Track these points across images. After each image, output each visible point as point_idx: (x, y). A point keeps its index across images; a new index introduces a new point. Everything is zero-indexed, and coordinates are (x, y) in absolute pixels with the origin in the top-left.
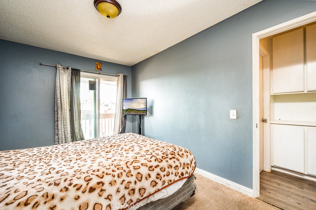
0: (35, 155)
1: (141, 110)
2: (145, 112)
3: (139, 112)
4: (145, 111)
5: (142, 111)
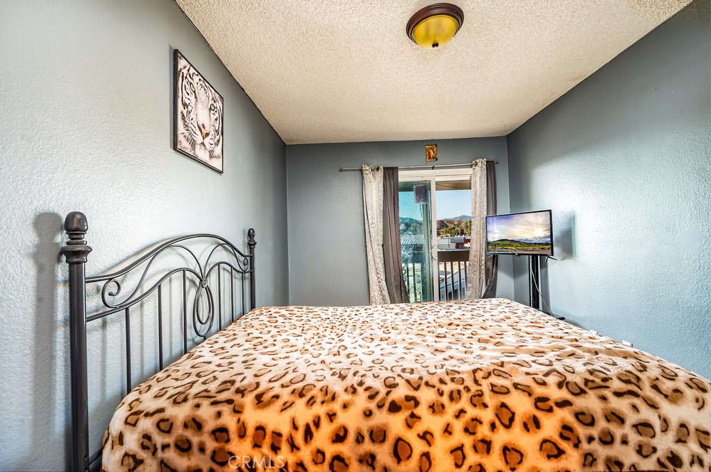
0: (329, 318)
1: (535, 244)
2: (547, 247)
3: (531, 248)
4: (547, 244)
5: (540, 244)
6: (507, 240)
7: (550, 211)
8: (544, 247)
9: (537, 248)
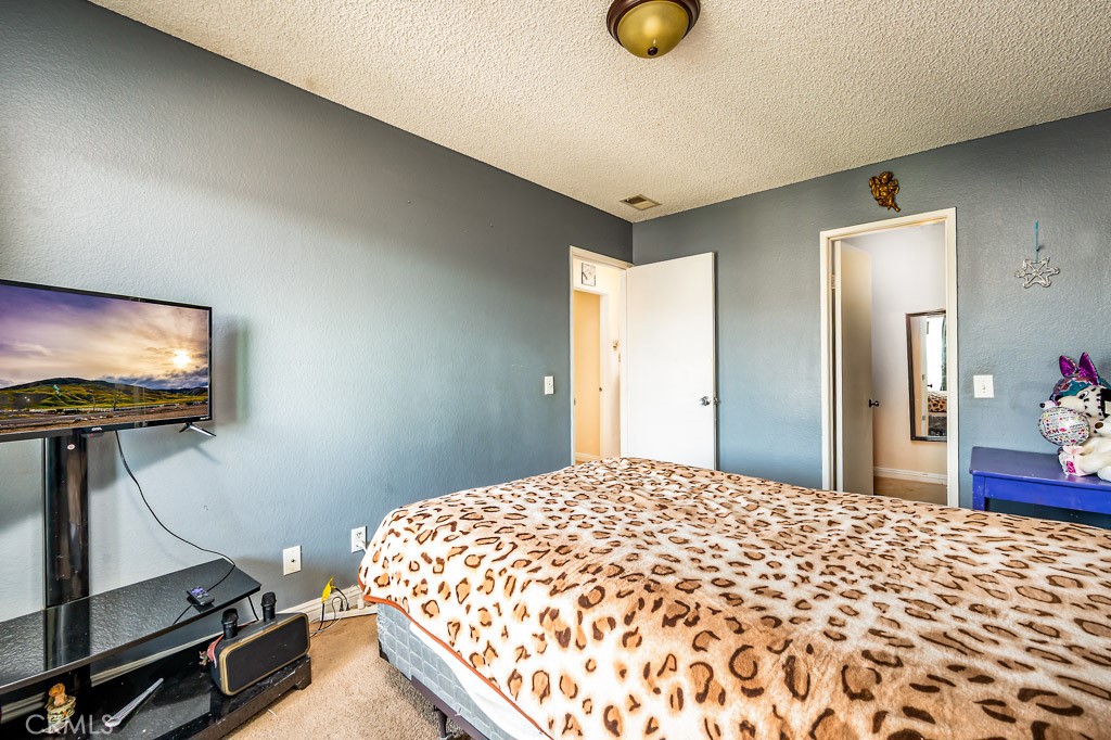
0: (875, 588)
1: (173, 391)
2: (201, 398)
3: (161, 404)
4: (201, 391)
5: (184, 391)
6: (78, 382)
7: (210, 309)
8: (195, 398)
9: (177, 402)
